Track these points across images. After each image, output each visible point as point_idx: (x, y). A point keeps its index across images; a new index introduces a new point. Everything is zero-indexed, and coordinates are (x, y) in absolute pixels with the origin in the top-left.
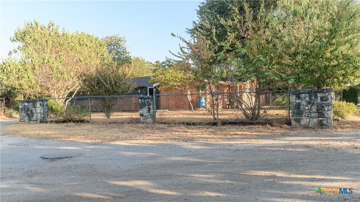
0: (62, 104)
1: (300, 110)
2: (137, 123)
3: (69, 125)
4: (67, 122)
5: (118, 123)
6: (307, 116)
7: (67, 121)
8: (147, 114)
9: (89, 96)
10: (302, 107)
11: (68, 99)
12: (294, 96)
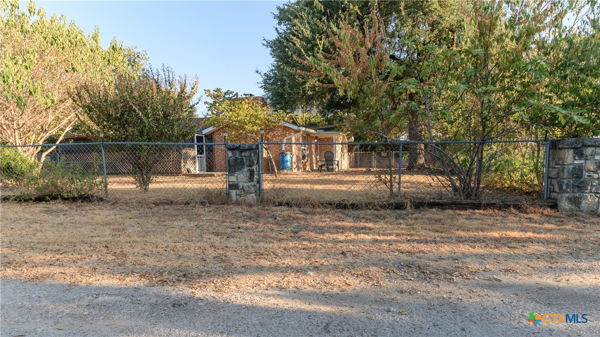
0: (33, 159)
1: (582, 180)
2: (224, 204)
3: (54, 208)
4: (47, 201)
5: (176, 203)
6: (594, 193)
7: (48, 198)
8: (246, 184)
9: (103, 141)
10: (585, 174)
11: (49, 147)
12: (571, 152)
